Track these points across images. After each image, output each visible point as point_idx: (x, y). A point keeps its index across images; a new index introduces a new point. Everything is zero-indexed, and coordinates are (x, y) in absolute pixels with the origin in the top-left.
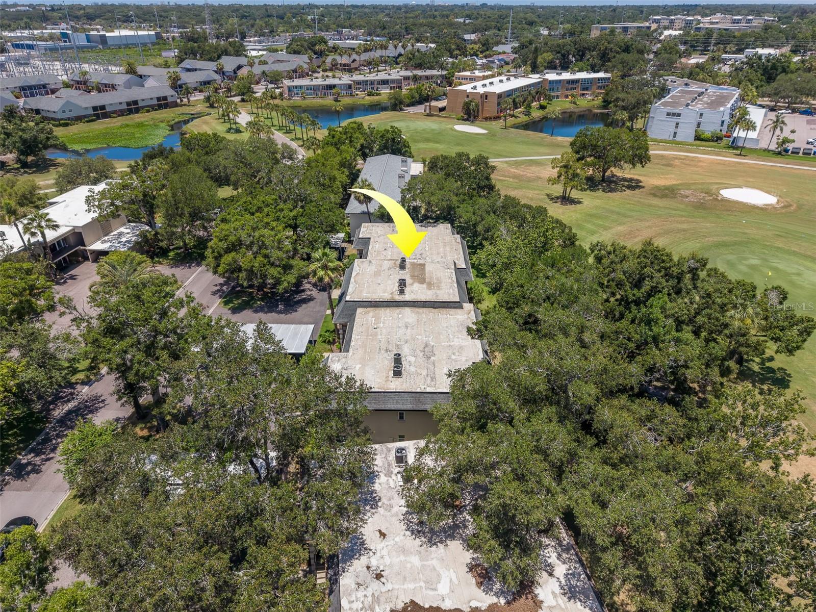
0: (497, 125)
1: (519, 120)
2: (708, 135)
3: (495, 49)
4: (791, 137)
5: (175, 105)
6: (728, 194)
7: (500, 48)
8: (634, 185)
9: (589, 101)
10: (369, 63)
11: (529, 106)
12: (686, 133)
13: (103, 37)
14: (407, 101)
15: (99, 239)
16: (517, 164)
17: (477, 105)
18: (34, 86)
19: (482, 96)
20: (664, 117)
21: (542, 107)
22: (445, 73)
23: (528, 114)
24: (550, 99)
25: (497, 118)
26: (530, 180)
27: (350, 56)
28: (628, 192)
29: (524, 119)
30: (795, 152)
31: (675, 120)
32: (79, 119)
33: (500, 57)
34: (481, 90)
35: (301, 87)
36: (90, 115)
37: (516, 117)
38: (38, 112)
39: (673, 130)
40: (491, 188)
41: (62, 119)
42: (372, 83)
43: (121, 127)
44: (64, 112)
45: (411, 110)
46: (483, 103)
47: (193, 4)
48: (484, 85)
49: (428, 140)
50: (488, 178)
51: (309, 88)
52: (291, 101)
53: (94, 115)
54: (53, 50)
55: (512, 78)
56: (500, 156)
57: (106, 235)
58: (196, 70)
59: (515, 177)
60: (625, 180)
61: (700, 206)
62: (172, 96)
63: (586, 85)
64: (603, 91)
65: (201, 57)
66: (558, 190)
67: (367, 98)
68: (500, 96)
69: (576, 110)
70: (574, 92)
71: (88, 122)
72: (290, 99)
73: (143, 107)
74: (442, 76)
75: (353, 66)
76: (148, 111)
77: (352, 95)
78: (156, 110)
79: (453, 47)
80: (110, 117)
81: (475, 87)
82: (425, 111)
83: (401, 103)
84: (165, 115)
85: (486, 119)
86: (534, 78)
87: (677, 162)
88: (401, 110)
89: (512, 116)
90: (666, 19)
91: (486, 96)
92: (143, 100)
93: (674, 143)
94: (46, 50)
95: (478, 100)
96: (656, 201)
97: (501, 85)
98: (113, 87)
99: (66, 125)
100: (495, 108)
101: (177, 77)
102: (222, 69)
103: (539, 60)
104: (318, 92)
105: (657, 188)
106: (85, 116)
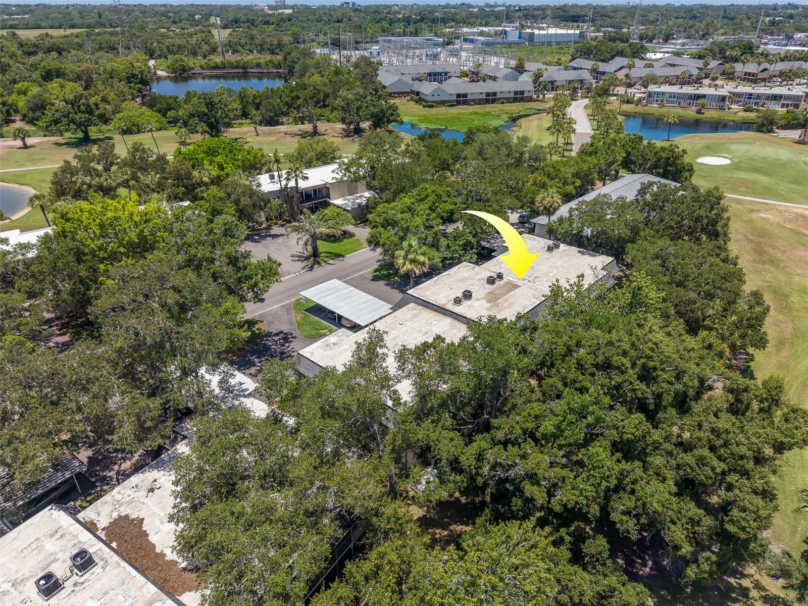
5: (530, 99)
10: (781, 74)
13: (532, 34)
14: (782, 122)
15: (343, 196)
18: (438, 73)
27: (759, 64)
32: (443, 103)
35: (663, 94)
36: (453, 101)
38: (418, 93)
41: (430, 102)
42: (758, 96)
43: (471, 114)
44: (433, 95)
45: (783, 133)
47: (654, 5)
49: (756, 170)
52: (646, 108)
53: (457, 101)
54: (488, 44)
57: (352, 195)
58: (581, 69)
62: (529, 91)
65: (594, 57)
67: (742, 114)
71: (449, 106)
72: (646, 105)
73: (499, 99)
75: (760, 76)
76: (503, 103)
78: (511, 102)
80: (469, 104)
82: (800, 137)
83: (772, 123)
84: (514, 108)
88: (771, 131)
92: (501, 92)
94: (482, 44)
98: (494, 79)
99: (431, 107)
101: (540, 73)
102: (596, 69)
104: (682, 101)
106: (448, 101)
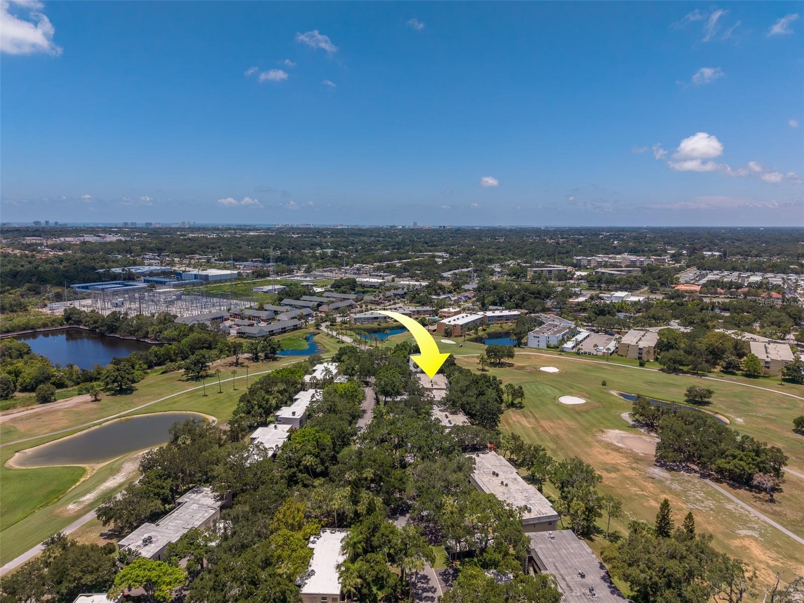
0: (461, 339)
1: (472, 337)
2: (552, 346)
3: (463, 287)
4: (582, 347)
5: (300, 328)
6: (542, 369)
7: (466, 287)
8: (511, 365)
9: (509, 326)
11: (477, 330)
12: (543, 345)
13: (207, 276)
16: (468, 357)
17: (451, 331)
19: (453, 326)
20: (533, 338)
21: (484, 330)
22: (434, 309)
23: (476, 333)
24: (488, 325)
25: (461, 336)
26: (472, 363)
28: (508, 368)
29: (474, 336)
30: (585, 353)
31: (538, 339)
33: (466, 294)
34: (453, 323)
37: (470, 335)
38: (244, 333)
39: (537, 343)
40: (455, 364)
41: (257, 337)
44: (259, 334)
46: (454, 329)
48: (454, 320)
50: (453, 361)
51: (365, 318)
52: (356, 326)
53: (269, 334)
55: (469, 315)
56: (460, 354)
59: (466, 362)
60: (508, 364)
61: (531, 373)
62: (299, 324)
63: (508, 318)
64: (516, 321)
66: (480, 367)
68: (462, 326)
69: (503, 331)
70: (501, 322)
72: (355, 324)
73: (287, 330)
74: (432, 310)
76: (289, 332)
77: (386, 322)
78: (293, 331)
79: (437, 288)
80: (275, 335)
81: (450, 322)
85: (456, 336)
86: (480, 314)
87: (533, 357)
89: (469, 335)
90: (586, 259)
91: (455, 326)
93: (538, 349)
95: (452, 328)
96: (517, 371)
97: (463, 319)
100: (460, 331)
103: (486, 302)
105: (519, 366)
